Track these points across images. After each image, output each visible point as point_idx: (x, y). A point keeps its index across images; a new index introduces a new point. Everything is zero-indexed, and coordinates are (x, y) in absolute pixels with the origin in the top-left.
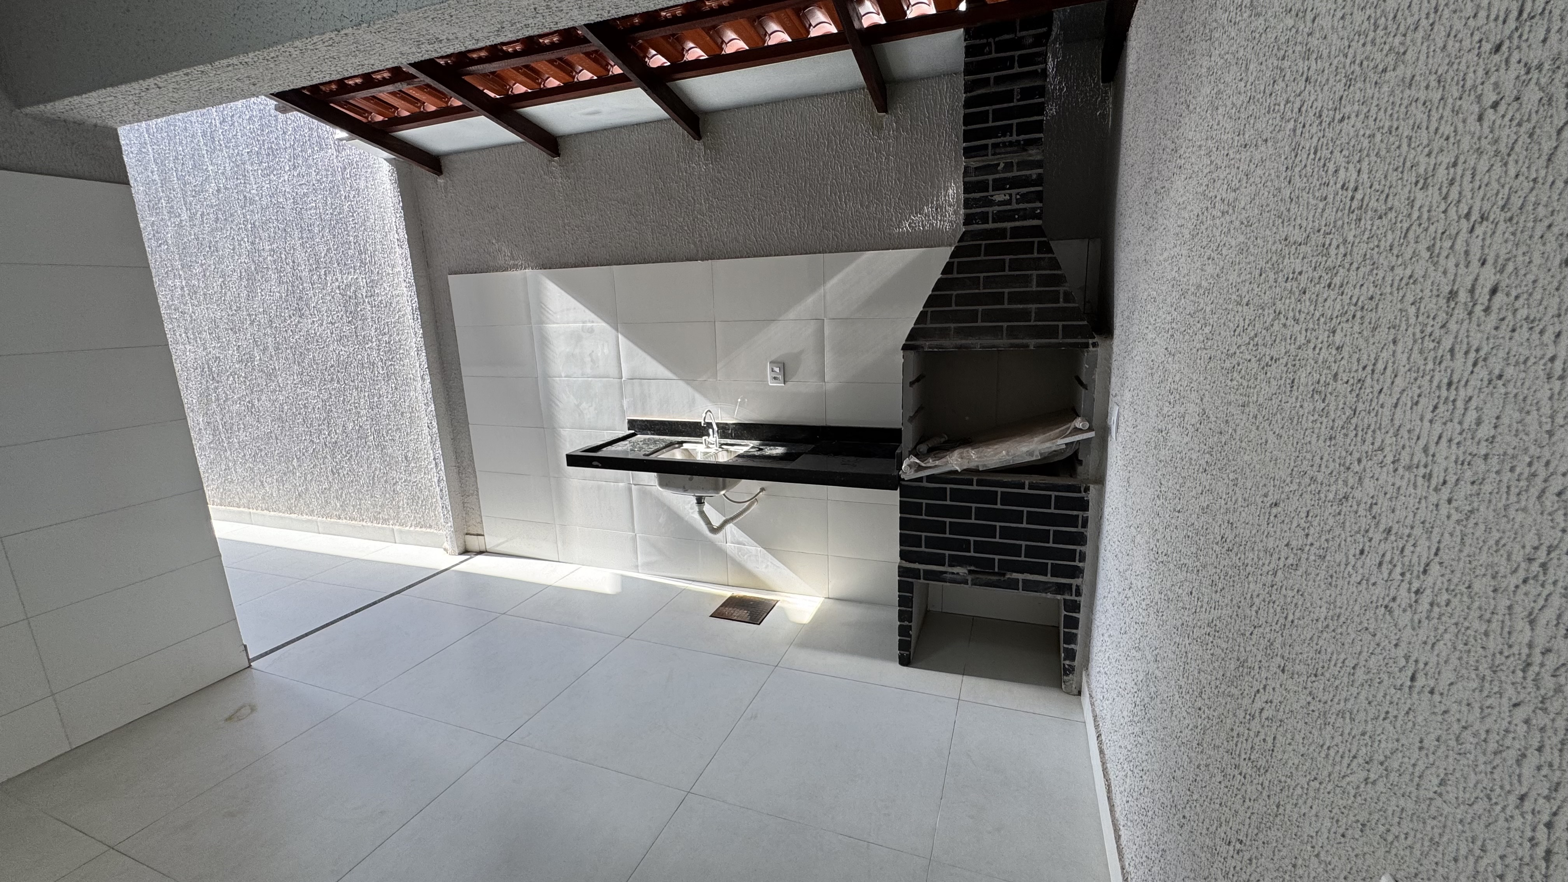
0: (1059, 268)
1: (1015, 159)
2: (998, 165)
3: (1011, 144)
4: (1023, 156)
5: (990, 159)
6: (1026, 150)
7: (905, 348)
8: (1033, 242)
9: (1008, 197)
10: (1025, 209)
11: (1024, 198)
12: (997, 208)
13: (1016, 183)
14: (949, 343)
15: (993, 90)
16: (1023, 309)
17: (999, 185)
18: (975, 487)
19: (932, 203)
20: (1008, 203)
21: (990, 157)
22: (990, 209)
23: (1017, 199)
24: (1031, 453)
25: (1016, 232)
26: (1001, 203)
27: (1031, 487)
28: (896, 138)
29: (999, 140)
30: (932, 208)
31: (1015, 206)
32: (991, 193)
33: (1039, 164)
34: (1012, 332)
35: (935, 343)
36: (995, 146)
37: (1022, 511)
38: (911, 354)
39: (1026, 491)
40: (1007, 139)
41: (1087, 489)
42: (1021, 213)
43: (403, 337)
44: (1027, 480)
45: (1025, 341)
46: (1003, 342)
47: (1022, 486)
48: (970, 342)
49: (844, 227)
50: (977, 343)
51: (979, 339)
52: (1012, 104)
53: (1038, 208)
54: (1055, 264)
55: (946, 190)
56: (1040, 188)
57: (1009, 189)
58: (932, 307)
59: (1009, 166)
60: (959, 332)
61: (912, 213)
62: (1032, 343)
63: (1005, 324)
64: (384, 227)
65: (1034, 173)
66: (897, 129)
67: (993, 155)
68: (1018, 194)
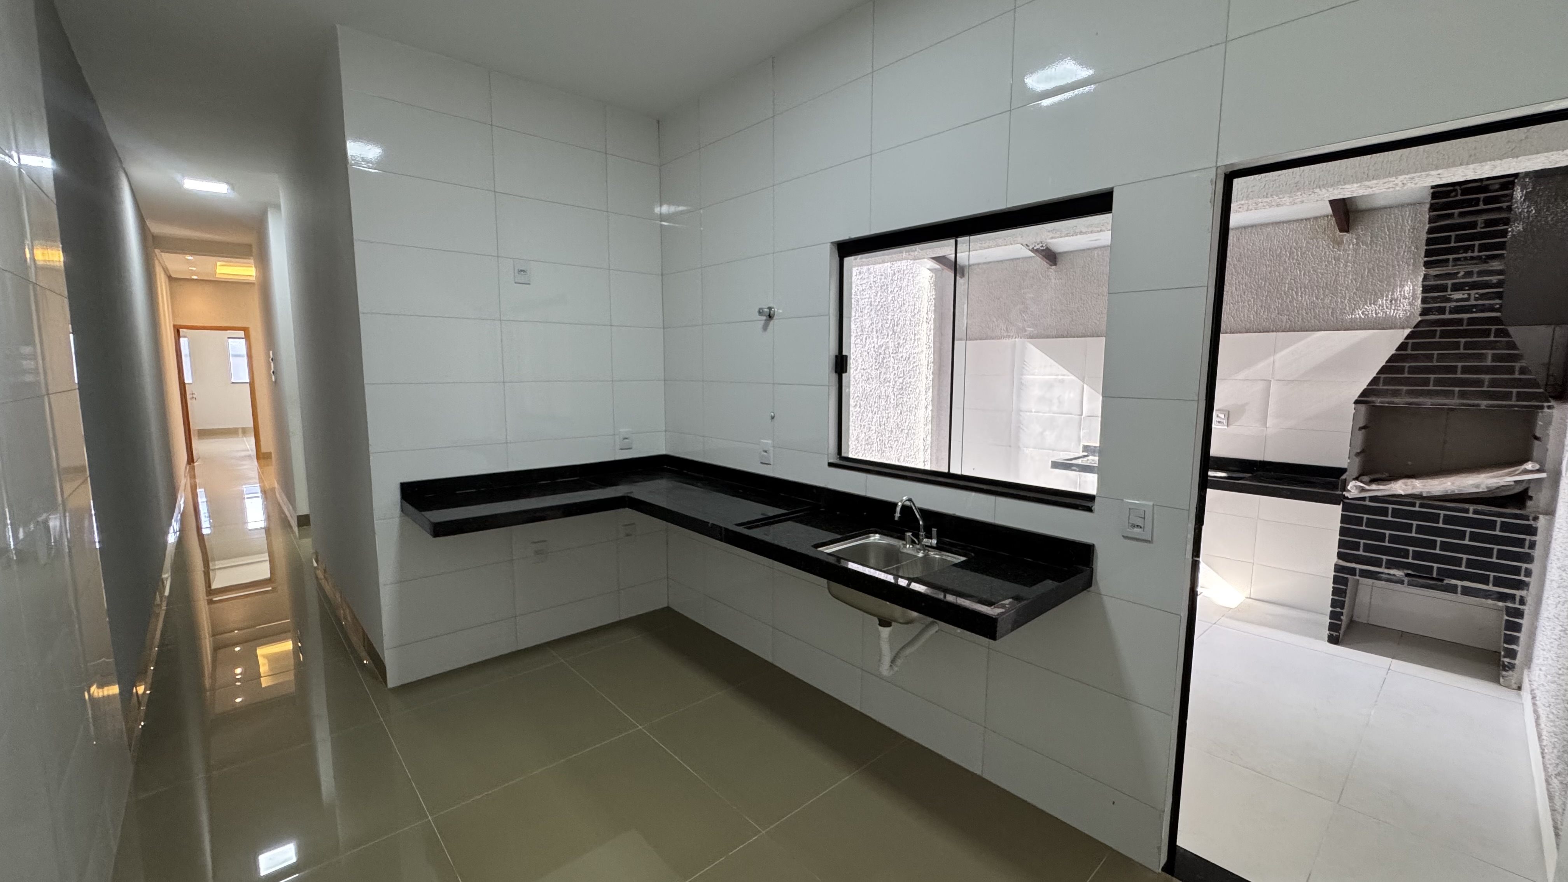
0: (1517, 349)
1: (1476, 269)
2: (1458, 273)
3: (1472, 258)
4: (1485, 267)
5: (1450, 269)
6: (1488, 263)
7: (1357, 402)
8: (1490, 330)
9: (1466, 296)
10: (1483, 305)
11: (1482, 297)
12: (1455, 304)
13: (1474, 286)
14: (1400, 401)
15: (1458, 221)
16: (1477, 378)
17: (1457, 288)
18: (1417, 509)
19: (1387, 296)
20: (1467, 300)
21: (1450, 268)
22: (1448, 305)
23: (1475, 298)
24: (1477, 486)
25: (1471, 321)
26: (1458, 300)
27: (1475, 512)
28: (1355, 250)
29: (1460, 256)
30: (1386, 300)
31: (1473, 302)
32: (1449, 293)
33: (1500, 272)
34: (1463, 395)
35: (1387, 400)
36: (1455, 260)
37: (1465, 531)
38: (1363, 408)
39: (1471, 515)
40: (1470, 254)
41: (1536, 519)
42: (1480, 308)
43: (913, 380)
44: (1472, 508)
45: (1476, 402)
46: (1454, 402)
47: (1467, 511)
48: (1421, 400)
49: (1298, 314)
50: (1428, 402)
51: (1431, 398)
52: (1475, 231)
53: (1497, 304)
54: (1512, 346)
55: (1402, 286)
56: (1501, 290)
57: (1468, 290)
58: (1383, 374)
59: (1469, 274)
60: (1410, 393)
61: (1366, 304)
62: (1484, 404)
63: (1457, 389)
64: (914, 310)
65: (1494, 279)
66: (1357, 244)
67: (1453, 266)
68: (1477, 294)
